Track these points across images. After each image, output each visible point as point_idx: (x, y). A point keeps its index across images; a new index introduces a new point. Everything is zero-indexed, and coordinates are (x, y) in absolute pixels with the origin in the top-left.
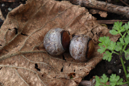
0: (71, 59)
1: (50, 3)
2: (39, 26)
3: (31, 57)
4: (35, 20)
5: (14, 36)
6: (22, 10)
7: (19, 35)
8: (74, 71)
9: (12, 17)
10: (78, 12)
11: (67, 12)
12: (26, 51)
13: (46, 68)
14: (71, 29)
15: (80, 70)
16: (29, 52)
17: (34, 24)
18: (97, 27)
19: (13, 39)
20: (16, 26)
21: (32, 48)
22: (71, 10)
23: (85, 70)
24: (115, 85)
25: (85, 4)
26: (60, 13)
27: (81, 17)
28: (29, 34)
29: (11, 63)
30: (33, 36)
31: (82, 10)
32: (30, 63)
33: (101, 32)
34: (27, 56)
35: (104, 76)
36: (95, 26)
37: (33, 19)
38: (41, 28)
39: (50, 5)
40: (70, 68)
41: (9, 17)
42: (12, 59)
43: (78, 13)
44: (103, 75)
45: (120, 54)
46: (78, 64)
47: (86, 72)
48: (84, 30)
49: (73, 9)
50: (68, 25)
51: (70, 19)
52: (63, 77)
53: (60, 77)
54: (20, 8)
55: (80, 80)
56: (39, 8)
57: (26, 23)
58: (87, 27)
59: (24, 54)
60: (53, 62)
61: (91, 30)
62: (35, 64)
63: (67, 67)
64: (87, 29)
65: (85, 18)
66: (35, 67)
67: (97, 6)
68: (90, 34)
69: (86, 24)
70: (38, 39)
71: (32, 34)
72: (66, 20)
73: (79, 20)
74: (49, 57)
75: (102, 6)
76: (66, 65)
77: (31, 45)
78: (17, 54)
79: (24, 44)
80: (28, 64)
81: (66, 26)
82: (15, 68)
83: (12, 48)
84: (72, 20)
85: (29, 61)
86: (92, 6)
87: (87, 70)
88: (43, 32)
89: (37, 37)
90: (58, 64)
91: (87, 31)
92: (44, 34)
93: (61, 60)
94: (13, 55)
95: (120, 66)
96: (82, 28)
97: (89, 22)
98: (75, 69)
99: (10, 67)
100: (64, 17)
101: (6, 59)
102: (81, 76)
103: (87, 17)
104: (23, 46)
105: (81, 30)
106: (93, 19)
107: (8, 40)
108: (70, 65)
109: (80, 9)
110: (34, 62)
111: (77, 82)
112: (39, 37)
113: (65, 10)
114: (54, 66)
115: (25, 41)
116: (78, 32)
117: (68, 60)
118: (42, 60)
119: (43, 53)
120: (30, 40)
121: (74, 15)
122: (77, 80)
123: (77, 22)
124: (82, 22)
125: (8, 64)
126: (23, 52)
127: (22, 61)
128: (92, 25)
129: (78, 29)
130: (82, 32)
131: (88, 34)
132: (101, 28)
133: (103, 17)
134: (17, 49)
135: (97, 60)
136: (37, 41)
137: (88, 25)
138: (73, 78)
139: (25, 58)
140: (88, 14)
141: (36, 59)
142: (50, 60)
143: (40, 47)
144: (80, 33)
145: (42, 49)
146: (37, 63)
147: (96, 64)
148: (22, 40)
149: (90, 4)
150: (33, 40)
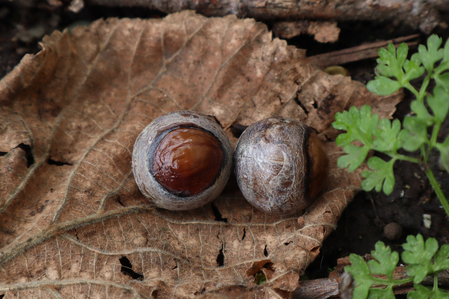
0: (246, 213)
1: (126, 33)
2: (106, 122)
3: (99, 238)
4: (86, 103)
5: (23, 176)
6: (32, 78)
7: (41, 166)
8: (266, 253)
10: (233, 41)
11: (195, 48)
12: (80, 219)
13: (162, 265)
14: (222, 108)
15: (286, 244)
16: (91, 221)
17: (86, 119)
18: (313, 80)
19: (22, 185)
20: (23, 136)
21: (98, 203)
22: (207, 38)
23: (305, 240)
24: (426, 272)
25: (253, 8)
26: (170, 60)
27: (249, 57)
28: (75, 159)
29: (34, 273)
30: (93, 162)
31: (245, 30)
32: (100, 259)
33: (332, 97)
34: (86, 236)
35: (381, 249)
36: (306, 80)
37: (81, 100)
38: (115, 125)
39: (126, 38)
40: (248, 247)
42: (32, 258)
43: (234, 44)
44: (377, 246)
45: (422, 159)
46: (274, 224)
47: (310, 247)
48: (269, 102)
50: (207, 95)
51: (210, 71)
52: (231, 284)
53: (219, 285)
54: (23, 70)
55: (293, 284)
56: (93, 58)
57: (58, 120)
58: (277, 87)
59: (74, 231)
60: (183, 239)
61: (295, 96)
62: (121, 257)
63: (236, 244)
64: (278, 96)
65: (264, 55)
66: (120, 269)
67: (299, 7)
68: (293, 112)
69: (274, 78)
70: (112, 167)
71: (85, 154)
72: (198, 79)
73: (243, 69)
74: (162, 222)
75: (315, 5)
76: (231, 236)
77: (91, 193)
78: (48, 235)
79: (63, 194)
80: (94, 264)
81: (203, 99)
82: (49, 286)
83: (26, 218)
84: (219, 72)
85: (96, 251)
86: (280, 9)
87: (312, 241)
88: (126, 138)
89: (107, 159)
90: (201, 239)
91: (282, 104)
92: (129, 143)
93: (208, 223)
94: (33, 242)
95: (424, 203)
96: (258, 94)
97: (282, 69)
98: (266, 246)
99: (33, 286)
100: (186, 70)
101: (11, 261)
102: (296, 268)
103: (271, 51)
104: (64, 202)
105: (256, 102)
106: (292, 54)
107: (5, 192)
108: (246, 235)
109: (236, 27)
110: (113, 254)
111: (285, 290)
112: (114, 158)
113: (184, 44)
114: (188, 253)
115: (68, 184)
116: (248, 111)
117: (234, 219)
118: (140, 238)
119: (139, 213)
120: (84, 178)
121: (222, 54)
122: (284, 284)
123: (238, 77)
124: (256, 73)
125: (23, 277)
126: (67, 225)
127: (72, 258)
128: (294, 77)
129: (245, 101)
130: (261, 107)
131: (286, 111)
132: (329, 81)
133: (326, 42)
134: (45, 218)
135: (337, 198)
136: (112, 175)
137: (281, 79)
138: (268, 281)
139: (80, 244)
140: (268, 39)
141: (120, 240)
142: (169, 233)
143: (125, 193)
144: (257, 114)
145: (134, 201)
146: (126, 252)
147: (337, 215)
148: (53, 181)
149: (270, 4)
150: (94, 176)
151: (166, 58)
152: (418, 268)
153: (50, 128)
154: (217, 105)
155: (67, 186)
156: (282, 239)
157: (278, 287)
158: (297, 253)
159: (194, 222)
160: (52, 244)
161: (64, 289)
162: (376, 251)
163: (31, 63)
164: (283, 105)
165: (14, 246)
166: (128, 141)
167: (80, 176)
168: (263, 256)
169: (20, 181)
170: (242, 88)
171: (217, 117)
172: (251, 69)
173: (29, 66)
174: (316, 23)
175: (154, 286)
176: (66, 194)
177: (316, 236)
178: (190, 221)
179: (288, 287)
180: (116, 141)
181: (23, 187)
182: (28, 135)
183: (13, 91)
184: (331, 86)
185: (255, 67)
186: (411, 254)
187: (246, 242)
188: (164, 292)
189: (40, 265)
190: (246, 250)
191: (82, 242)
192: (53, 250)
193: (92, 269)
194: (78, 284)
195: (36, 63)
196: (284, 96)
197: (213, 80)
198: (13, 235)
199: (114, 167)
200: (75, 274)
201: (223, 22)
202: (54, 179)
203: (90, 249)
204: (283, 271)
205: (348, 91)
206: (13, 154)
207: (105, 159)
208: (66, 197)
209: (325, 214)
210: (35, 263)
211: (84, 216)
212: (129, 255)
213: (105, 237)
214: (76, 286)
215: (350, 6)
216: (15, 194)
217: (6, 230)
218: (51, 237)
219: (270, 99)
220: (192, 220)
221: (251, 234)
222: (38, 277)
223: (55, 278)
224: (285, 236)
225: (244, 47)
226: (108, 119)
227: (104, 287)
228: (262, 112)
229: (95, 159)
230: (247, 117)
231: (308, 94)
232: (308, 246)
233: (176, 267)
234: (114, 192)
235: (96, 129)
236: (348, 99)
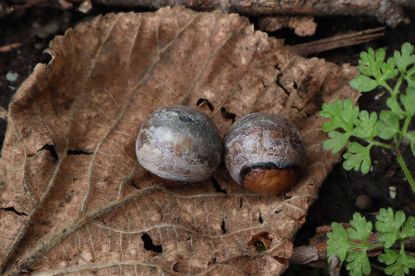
1: (125, 27)
2: (112, 112)
3: (121, 219)
4: (93, 92)
5: (51, 174)
7: (65, 161)
8: (261, 220)
9: (25, 114)
10: (221, 34)
11: (186, 39)
12: (104, 207)
13: (177, 238)
14: (212, 92)
15: (277, 212)
16: (113, 207)
17: (94, 110)
18: (291, 65)
19: (51, 183)
20: (45, 136)
21: (117, 189)
22: (196, 31)
23: (293, 210)
25: (241, 7)
26: (163, 50)
27: (234, 46)
28: (89, 147)
29: (71, 256)
30: (106, 152)
31: (231, 23)
32: (125, 238)
33: (309, 78)
34: (111, 220)
35: (358, 219)
36: (286, 65)
37: (88, 90)
38: (120, 116)
39: (125, 32)
40: (245, 215)
41: (15, 118)
42: (68, 245)
43: (221, 37)
44: (355, 216)
47: (297, 216)
48: (254, 86)
49: (201, 27)
50: (198, 80)
51: (200, 59)
52: (238, 254)
53: (227, 255)
54: (38, 78)
55: (289, 251)
56: (95, 52)
57: (71, 112)
58: (260, 73)
59: (101, 218)
60: (191, 211)
61: (276, 79)
62: (142, 235)
63: (235, 212)
64: (262, 80)
65: (248, 45)
66: (143, 246)
67: (280, 6)
68: (275, 93)
69: (257, 65)
70: (123, 155)
71: (100, 144)
72: (189, 66)
73: (229, 57)
74: (172, 198)
75: (295, 4)
76: (230, 205)
77: (110, 181)
78: (79, 224)
79: (87, 185)
80: (121, 244)
81: (195, 84)
82: (87, 270)
83: (57, 209)
84: (208, 60)
85: (121, 232)
86: (264, 8)
87: (298, 211)
88: (132, 129)
89: (119, 149)
90: (206, 209)
91: (265, 86)
92: (135, 134)
93: (211, 195)
94: (68, 232)
95: (390, 176)
96: (244, 78)
97: (264, 58)
98: (260, 214)
99: (73, 272)
100: (178, 58)
101: (51, 249)
102: (288, 237)
103: (254, 42)
104: (88, 193)
105: (242, 86)
106: (273, 44)
107: (38, 191)
108: (243, 204)
109: (223, 21)
110: (136, 232)
111: (283, 257)
112: (124, 147)
113: (176, 36)
114: (197, 223)
115: (89, 175)
116: (236, 94)
117: (232, 190)
118: (155, 215)
119: (152, 193)
120: (102, 168)
121: (211, 44)
122: (281, 252)
123: (225, 64)
124: (241, 61)
125: (62, 261)
126: (94, 213)
127: (102, 240)
128: (275, 63)
129: (232, 85)
130: (247, 90)
131: (270, 93)
132: (306, 64)
133: (304, 35)
134: (74, 208)
135: (318, 171)
136: (124, 162)
137: (264, 66)
138: (267, 251)
139: (106, 228)
140: (251, 31)
141: (139, 219)
142: (179, 207)
143: (138, 177)
144: (244, 96)
145: (146, 182)
146: (146, 230)
147: (318, 186)
148: (75, 171)
149: (255, 3)
150: (109, 165)
151: (160, 49)
152: (388, 236)
153: (66, 122)
154: (208, 89)
155: (89, 177)
156: (273, 207)
157: (277, 256)
158: (287, 222)
159: (199, 196)
160: (83, 231)
161: (99, 272)
162: (354, 221)
163: (44, 72)
164: (266, 88)
165: (52, 237)
166: (134, 132)
167: (99, 167)
168: (258, 223)
169: (50, 179)
170: (229, 74)
171: (208, 100)
172: (236, 57)
173: (43, 74)
174: (295, 18)
175: (174, 260)
176: (89, 185)
177: (301, 207)
178: (195, 195)
179: (285, 255)
180: (124, 132)
181: (53, 184)
182: (50, 135)
183: (31, 97)
184: (308, 69)
185: (240, 55)
186: (382, 224)
187: (243, 211)
188: (182, 265)
189: (76, 250)
190: (244, 218)
191: (108, 226)
192: (85, 236)
193: (120, 248)
194: (111, 267)
195: (48, 70)
196: (266, 80)
197: (204, 68)
198: (48, 225)
199: (125, 155)
200: (106, 253)
201: (211, 17)
202: (75, 168)
203: (115, 231)
204: (279, 241)
205: (323, 72)
206: (41, 156)
207: (117, 149)
208: (89, 188)
209: (309, 186)
210: (71, 249)
211: (107, 203)
212: (149, 231)
213: (127, 218)
214: (109, 268)
215: (325, 5)
216: (47, 191)
217: (42, 222)
218: (82, 226)
219: (254, 83)
220: (197, 193)
221: (247, 204)
222: (75, 259)
223: (89, 260)
224: (275, 205)
225: (230, 39)
226: (113, 108)
227: (133, 266)
228: (248, 95)
229: (108, 149)
230: (235, 99)
231: (288, 77)
232: (296, 215)
233: (189, 239)
234: (128, 177)
235: (103, 118)
236: (323, 79)
